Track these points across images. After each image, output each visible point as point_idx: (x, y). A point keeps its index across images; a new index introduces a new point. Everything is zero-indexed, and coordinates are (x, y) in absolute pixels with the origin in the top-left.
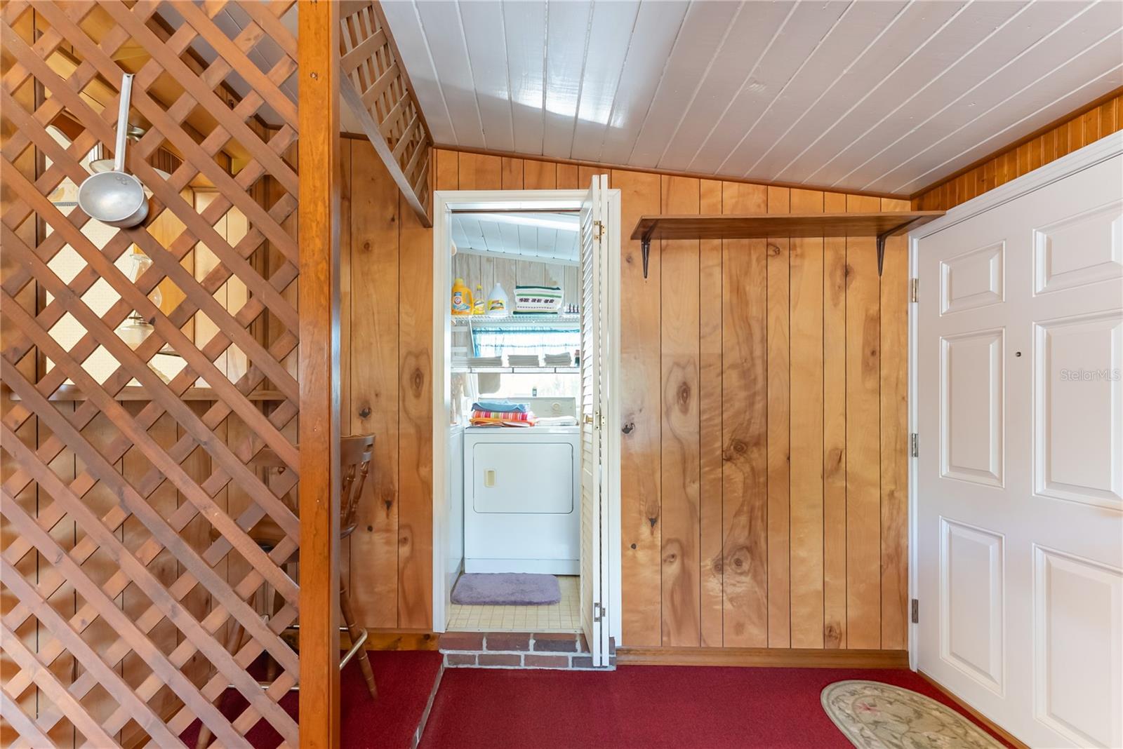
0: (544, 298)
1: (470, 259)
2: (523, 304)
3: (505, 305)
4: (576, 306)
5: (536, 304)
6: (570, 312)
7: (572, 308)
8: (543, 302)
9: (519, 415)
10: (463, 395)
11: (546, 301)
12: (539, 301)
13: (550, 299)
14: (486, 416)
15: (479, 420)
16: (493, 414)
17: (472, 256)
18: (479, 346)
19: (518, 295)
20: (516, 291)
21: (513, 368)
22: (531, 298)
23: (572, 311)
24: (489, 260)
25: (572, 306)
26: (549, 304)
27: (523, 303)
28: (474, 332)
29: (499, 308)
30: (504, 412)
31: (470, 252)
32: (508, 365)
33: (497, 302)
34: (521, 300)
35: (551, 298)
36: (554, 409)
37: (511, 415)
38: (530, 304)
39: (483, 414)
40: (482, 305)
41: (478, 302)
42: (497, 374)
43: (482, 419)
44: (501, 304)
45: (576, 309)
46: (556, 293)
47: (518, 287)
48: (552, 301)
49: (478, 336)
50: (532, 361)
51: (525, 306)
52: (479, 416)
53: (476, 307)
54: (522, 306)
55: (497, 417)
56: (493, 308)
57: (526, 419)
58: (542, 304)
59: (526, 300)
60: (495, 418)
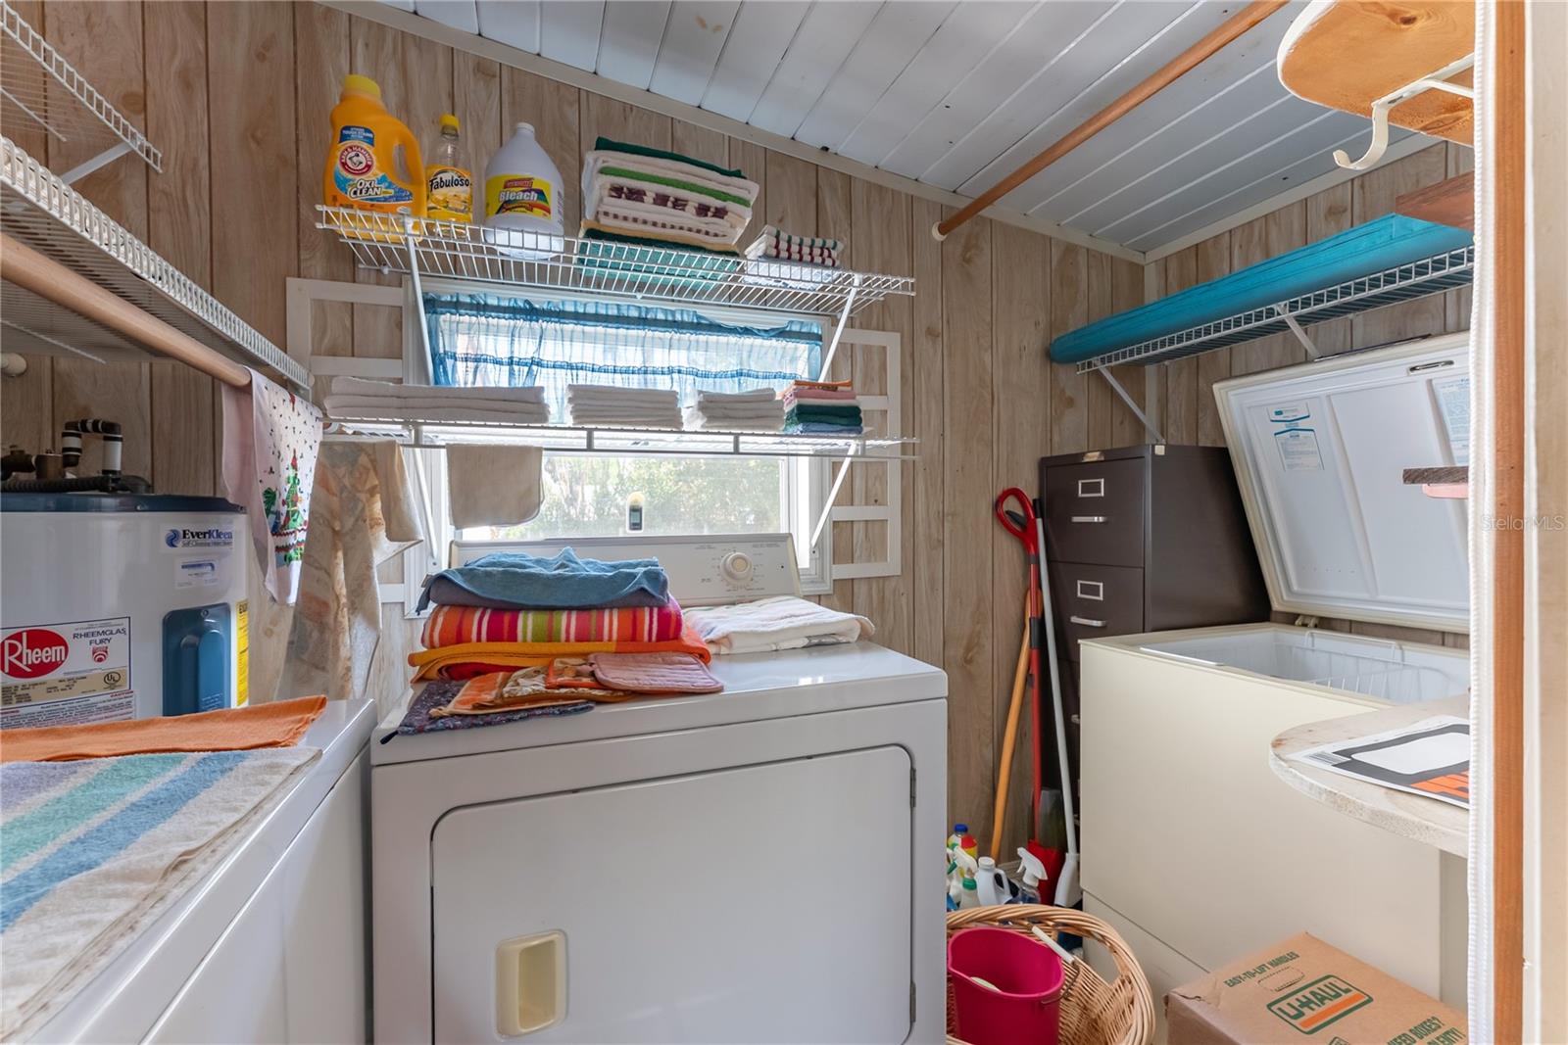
0: (695, 199)
1: (413, 54)
2: (624, 206)
3: (553, 201)
4: (796, 240)
5: (667, 214)
6: (777, 256)
7: (783, 245)
8: (691, 209)
9: (648, 621)
10: (382, 534)
11: (703, 210)
12: (679, 204)
13: (715, 203)
14: (495, 635)
15: (459, 654)
16: (527, 623)
17: (419, 42)
18: (449, 362)
19: (604, 171)
20: (593, 159)
21: (590, 432)
22: (651, 189)
23: (783, 254)
24: (484, 70)
25: (784, 236)
26: (710, 222)
27: (623, 202)
28: (432, 304)
29: (531, 207)
30: (581, 609)
31: (413, 28)
32: (569, 421)
33: (526, 184)
34: (617, 191)
35: (718, 203)
36: (730, 575)
37: (612, 623)
38: (646, 209)
39: (478, 623)
40: (462, 191)
41: (446, 177)
42: (528, 456)
43: (478, 649)
44: (540, 193)
45: (795, 248)
46: (733, 187)
47: (603, 145)
48: (720, 213)
49: (445, 319)
50: (658, 410)
51: (631, 214)
52: (460, 638)
53: (440, 194)
54: (622, 213)
55: (551, 637)
56: (506, 206)
57: (677, 636)
58: (688, 217)
59: (636, 195)
60: (536, 639)
